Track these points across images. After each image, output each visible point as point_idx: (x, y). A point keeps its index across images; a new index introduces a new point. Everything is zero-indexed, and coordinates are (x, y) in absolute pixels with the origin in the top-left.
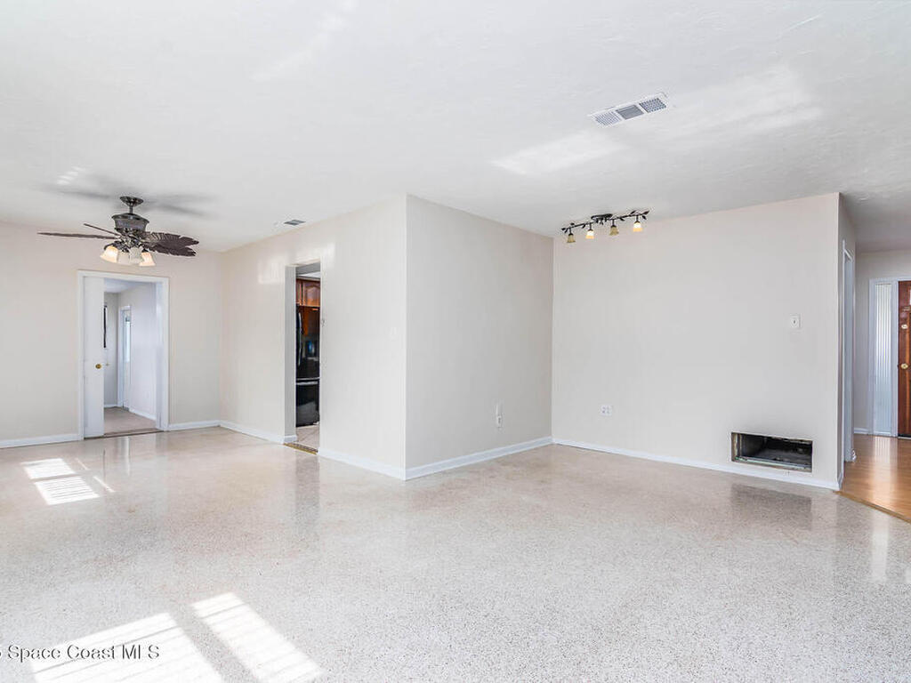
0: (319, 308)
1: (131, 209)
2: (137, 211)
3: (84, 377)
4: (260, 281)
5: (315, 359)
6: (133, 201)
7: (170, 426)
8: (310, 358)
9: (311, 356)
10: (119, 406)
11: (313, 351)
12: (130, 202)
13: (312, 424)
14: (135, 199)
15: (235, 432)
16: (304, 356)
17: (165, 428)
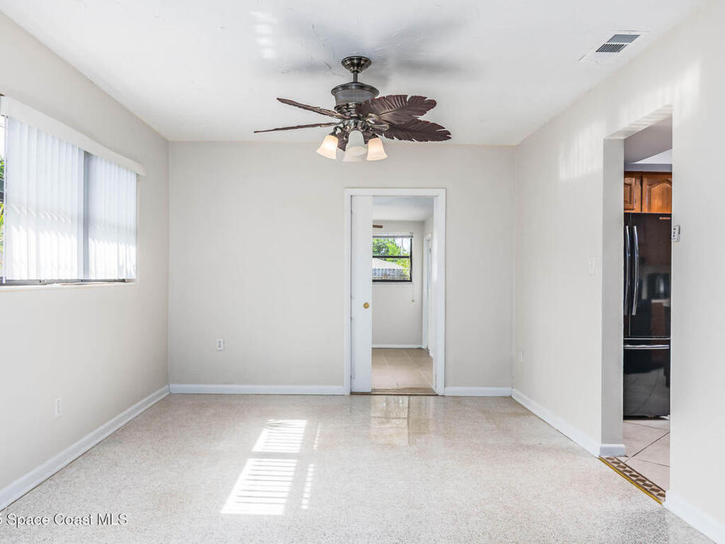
0: (670, 215)
1: (356, 77)
2: (363, 78)
3: (351, 318)
4: (563, 175)
5: (663, 302)
6: (357, 63)
7: (447, 388)
8: (654, 301)
9: (658, 297)
10: (423, 347)
11: (662, 289)
12: (353, 65)
13: (657, 418)
14: (360, 59)
15: (529, 413)
16: (644, 296)
17: (440, 390)
